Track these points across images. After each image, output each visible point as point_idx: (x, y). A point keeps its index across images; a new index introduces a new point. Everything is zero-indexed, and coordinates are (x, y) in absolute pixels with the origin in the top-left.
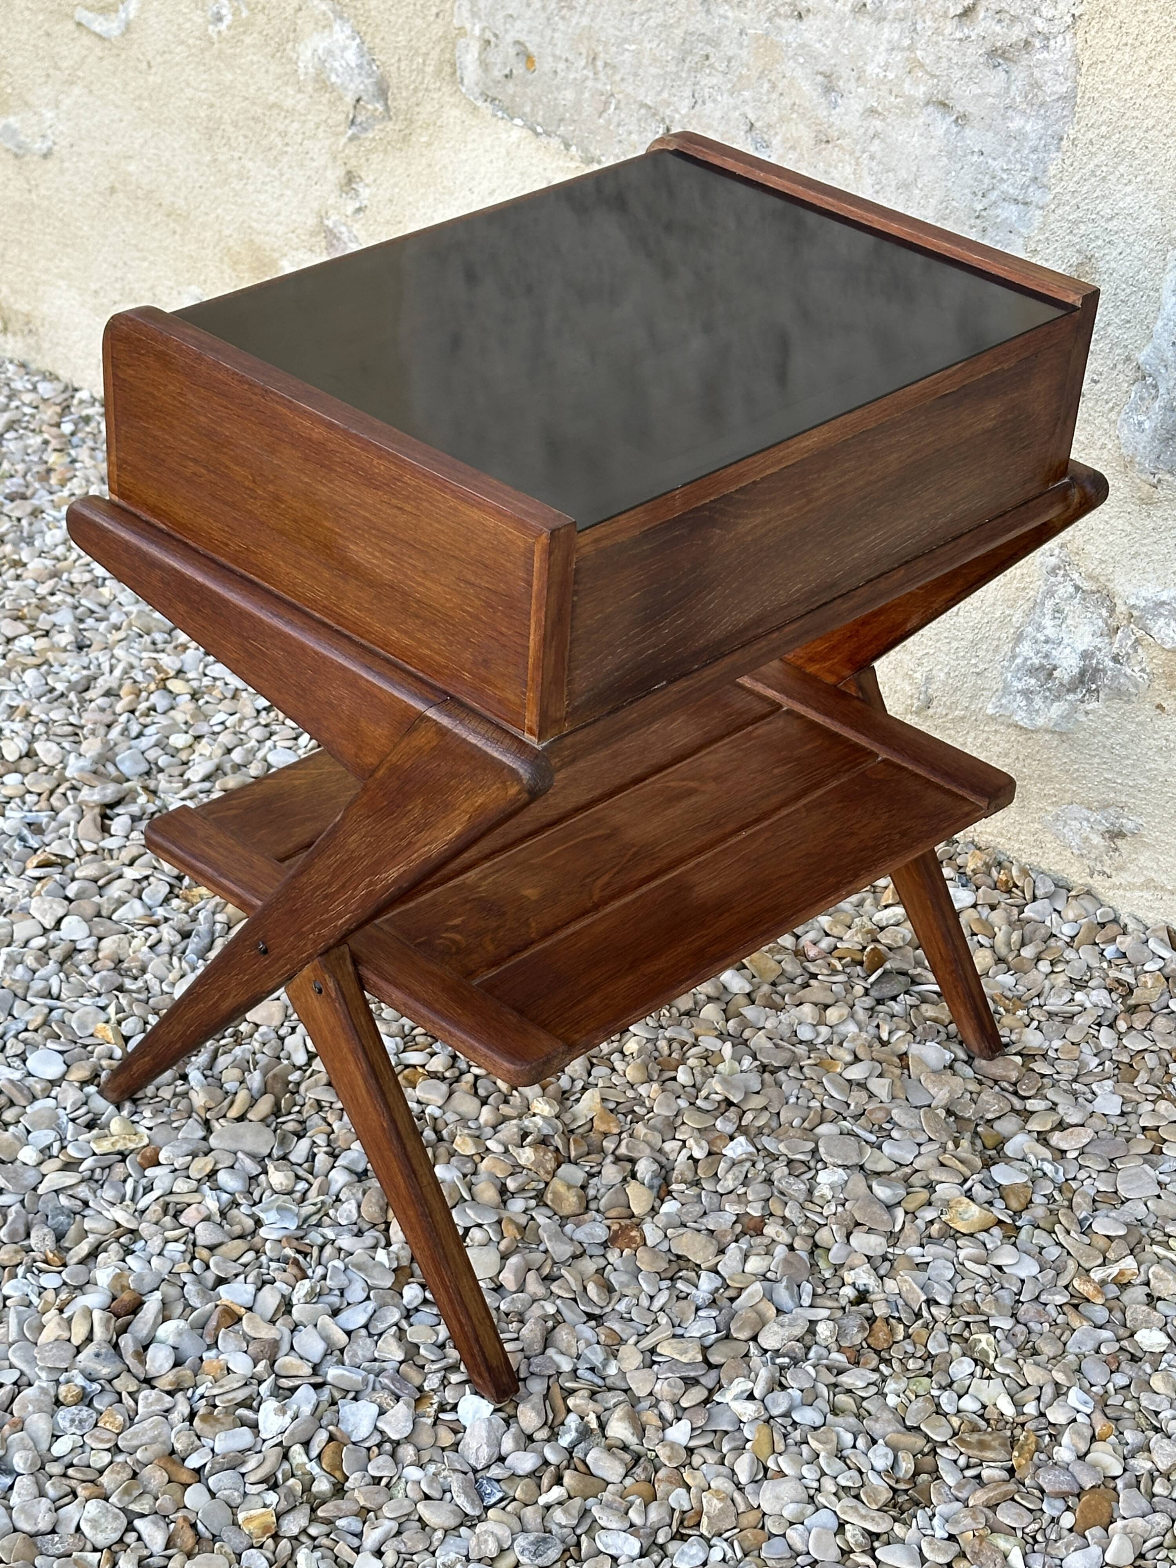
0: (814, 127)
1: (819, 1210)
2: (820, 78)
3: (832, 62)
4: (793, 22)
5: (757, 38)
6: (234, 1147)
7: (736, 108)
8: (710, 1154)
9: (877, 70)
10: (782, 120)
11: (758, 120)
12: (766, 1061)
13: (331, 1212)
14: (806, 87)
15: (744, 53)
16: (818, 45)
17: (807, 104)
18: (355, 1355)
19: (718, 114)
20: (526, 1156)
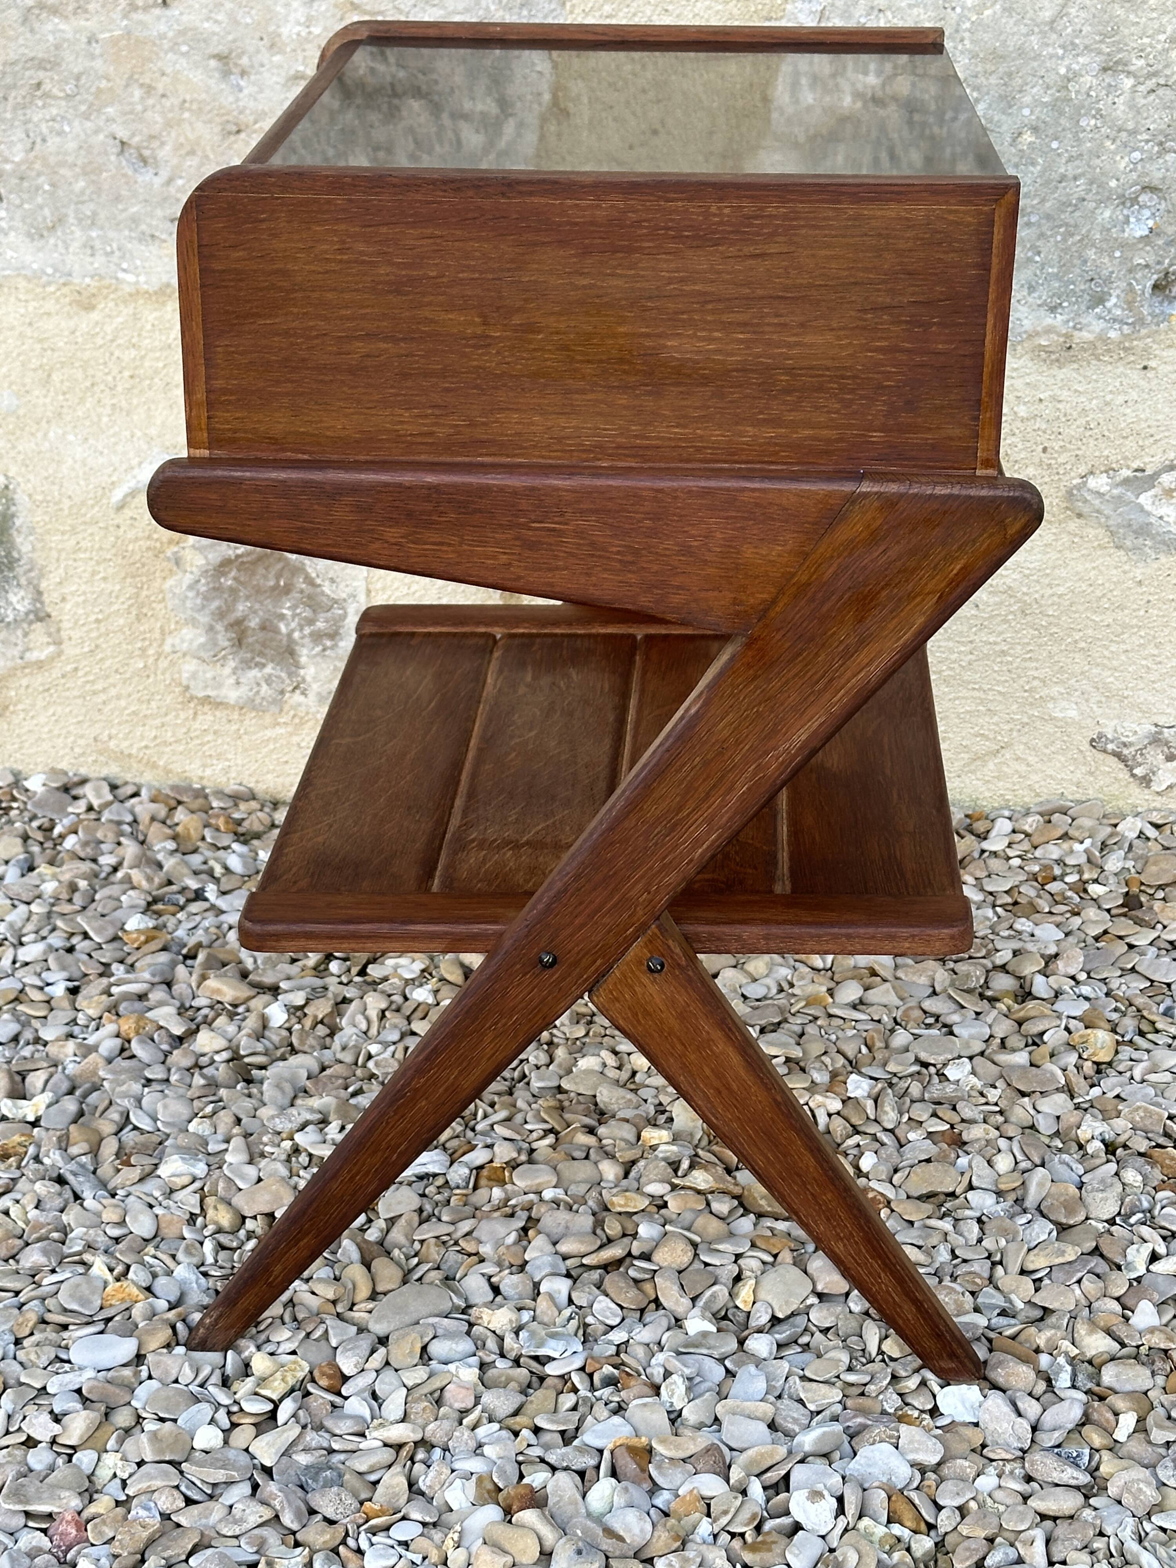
0: (217, 119)
1: (983, 1100)
2: (213, 63)
3: (230, 38)
4: (157, 11)
5: (115, 41)
6: (408, 1319)
7: (97, 132)
8: (843, 1102)
9: (298, 28)
10: (169, 125)
11: (133, 135)
12: (763, 1022)
13: (590, 1320)
14: (197, 77)
15: (98, 64)
16: (206, 25)
17: (204, 96)
18: (795, 1421)
19: (72, 145)
20: (701, 1179)
